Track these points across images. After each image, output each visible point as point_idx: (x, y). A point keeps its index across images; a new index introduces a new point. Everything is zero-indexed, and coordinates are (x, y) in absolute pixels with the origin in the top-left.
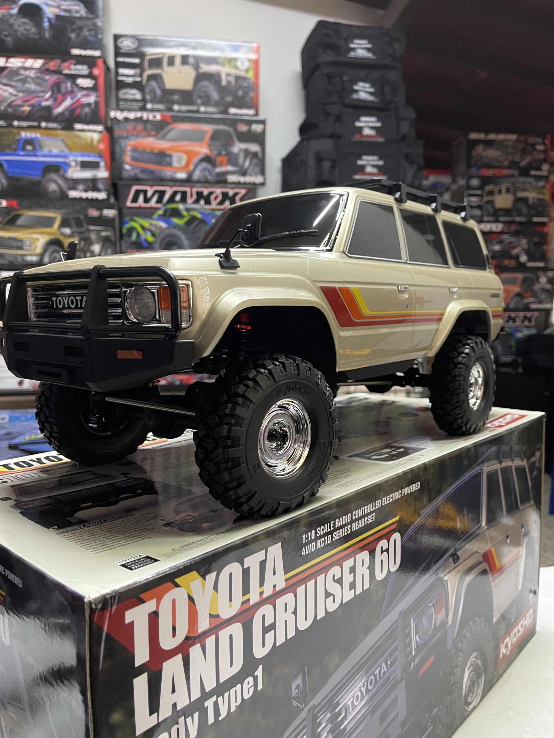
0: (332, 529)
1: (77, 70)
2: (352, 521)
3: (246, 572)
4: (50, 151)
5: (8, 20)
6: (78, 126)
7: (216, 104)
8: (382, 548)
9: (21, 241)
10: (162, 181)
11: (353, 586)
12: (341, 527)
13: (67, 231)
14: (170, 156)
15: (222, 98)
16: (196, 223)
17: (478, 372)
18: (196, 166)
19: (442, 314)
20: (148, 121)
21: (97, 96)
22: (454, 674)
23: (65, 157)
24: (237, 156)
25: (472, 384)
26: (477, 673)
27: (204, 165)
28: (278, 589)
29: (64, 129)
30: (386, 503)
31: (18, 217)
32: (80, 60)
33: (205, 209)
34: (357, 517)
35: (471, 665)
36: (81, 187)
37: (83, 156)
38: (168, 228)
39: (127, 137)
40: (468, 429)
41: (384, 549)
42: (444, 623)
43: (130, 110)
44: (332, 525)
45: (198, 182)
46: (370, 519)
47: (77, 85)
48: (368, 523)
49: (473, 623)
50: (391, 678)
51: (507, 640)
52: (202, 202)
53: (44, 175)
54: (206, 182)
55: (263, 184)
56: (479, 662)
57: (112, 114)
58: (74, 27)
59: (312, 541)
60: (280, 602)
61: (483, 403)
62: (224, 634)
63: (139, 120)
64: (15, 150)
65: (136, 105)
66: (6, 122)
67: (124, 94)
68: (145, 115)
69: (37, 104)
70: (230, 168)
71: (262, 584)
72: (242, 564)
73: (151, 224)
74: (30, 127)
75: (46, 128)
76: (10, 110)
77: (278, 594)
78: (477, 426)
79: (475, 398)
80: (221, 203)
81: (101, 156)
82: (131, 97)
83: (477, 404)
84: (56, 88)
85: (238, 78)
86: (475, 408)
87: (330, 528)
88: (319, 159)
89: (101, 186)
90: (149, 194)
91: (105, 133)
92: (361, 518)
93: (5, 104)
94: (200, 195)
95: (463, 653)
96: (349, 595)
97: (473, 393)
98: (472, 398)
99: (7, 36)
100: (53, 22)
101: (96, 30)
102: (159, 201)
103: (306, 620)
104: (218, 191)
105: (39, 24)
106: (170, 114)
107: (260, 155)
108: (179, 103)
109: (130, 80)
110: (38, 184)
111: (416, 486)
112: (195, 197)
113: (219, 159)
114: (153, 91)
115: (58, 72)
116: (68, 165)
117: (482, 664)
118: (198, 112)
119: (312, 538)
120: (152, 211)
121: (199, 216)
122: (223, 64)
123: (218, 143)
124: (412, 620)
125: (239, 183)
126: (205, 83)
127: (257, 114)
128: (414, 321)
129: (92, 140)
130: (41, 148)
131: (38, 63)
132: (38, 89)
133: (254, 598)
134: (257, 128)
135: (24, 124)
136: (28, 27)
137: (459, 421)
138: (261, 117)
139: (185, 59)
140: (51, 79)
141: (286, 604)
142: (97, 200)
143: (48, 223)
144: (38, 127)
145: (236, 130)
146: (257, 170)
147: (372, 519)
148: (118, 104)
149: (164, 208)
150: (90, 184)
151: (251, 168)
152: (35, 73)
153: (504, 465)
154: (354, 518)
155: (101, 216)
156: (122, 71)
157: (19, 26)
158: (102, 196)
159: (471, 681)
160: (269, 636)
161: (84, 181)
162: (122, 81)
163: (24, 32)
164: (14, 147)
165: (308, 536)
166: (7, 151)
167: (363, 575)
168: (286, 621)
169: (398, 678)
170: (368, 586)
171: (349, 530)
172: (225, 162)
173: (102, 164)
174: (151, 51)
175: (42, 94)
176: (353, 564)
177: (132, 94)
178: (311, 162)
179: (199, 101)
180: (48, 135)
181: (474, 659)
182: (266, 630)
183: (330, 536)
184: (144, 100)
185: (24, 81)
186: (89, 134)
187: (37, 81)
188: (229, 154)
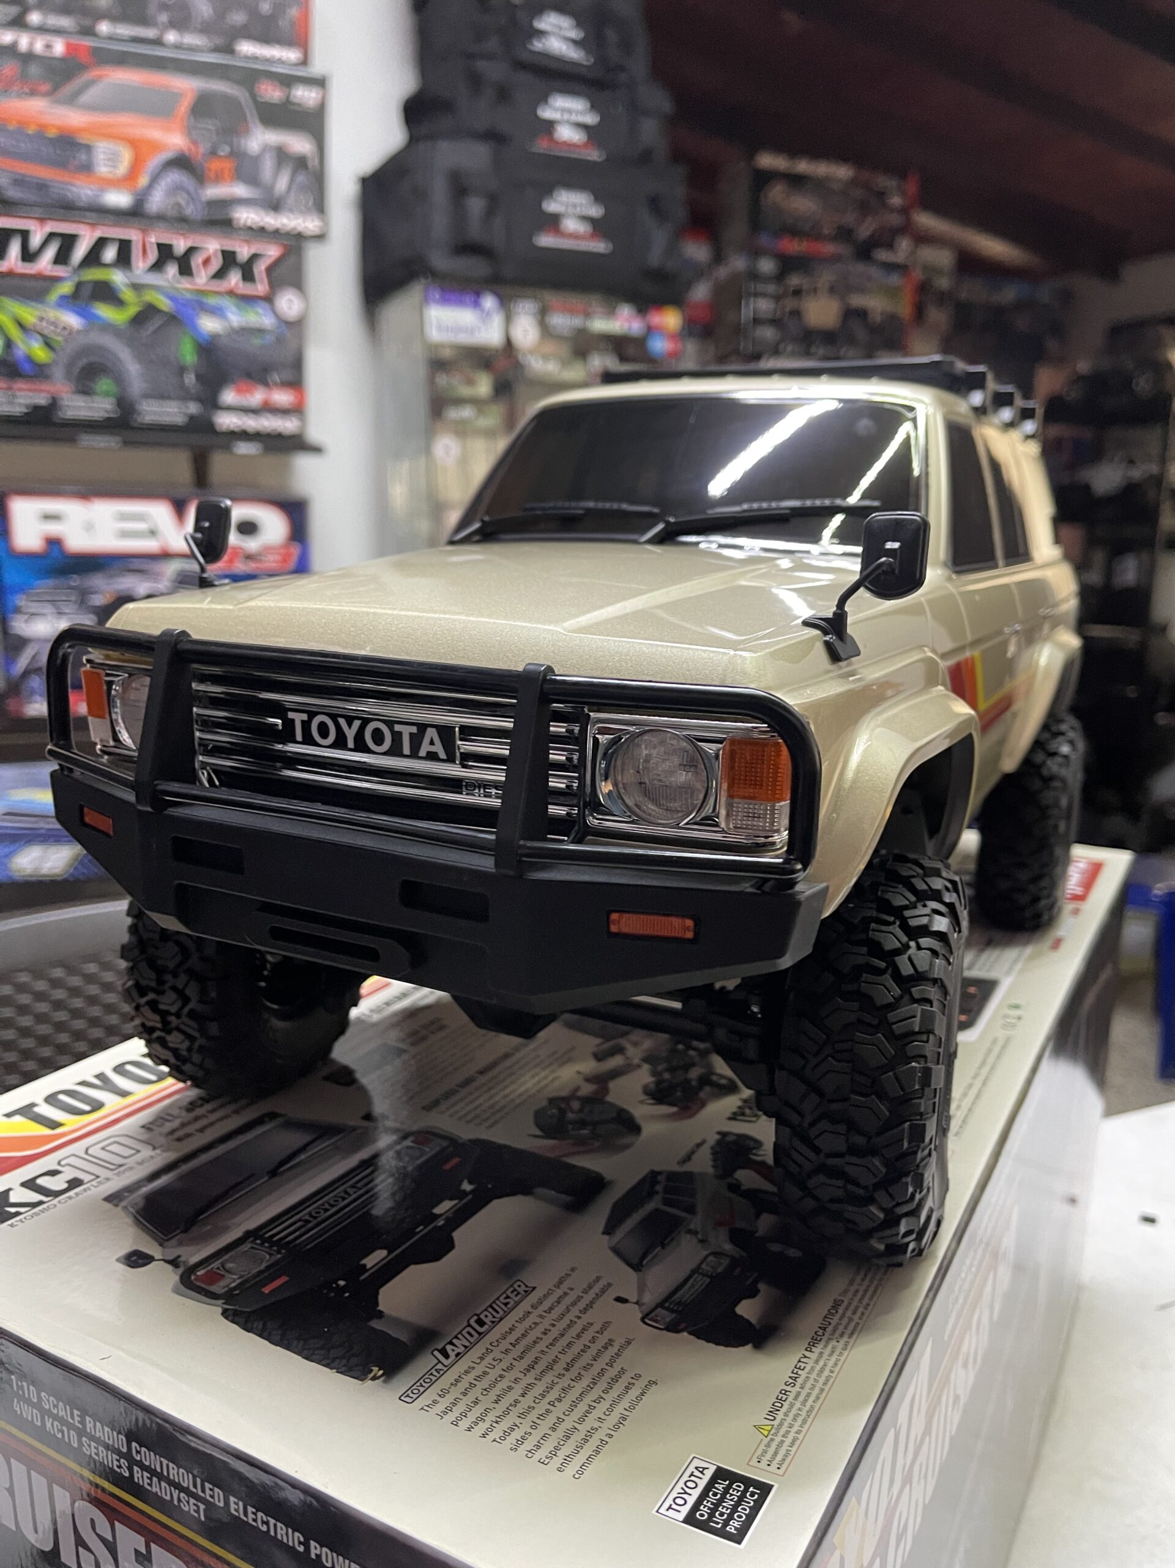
7: (205, 29)
10: (68, 208)
14: (88, 148)
15: (221, 14)
16: (156, 323)
18: (155, 179)
20: (31, 57)
24: (256, 160)
27: (175, 177)
33: (178, 289)
38: (85, 331)
45: (161, 218)
52: (172, 270)
54: (181, 222)
55: (320, 237)
63: (8, 51)
68: (23, 41)
70: (240, 190)
73: (41, 319)
88: (459, 189)
90: (36, 241)
94: (165, 252)
102: (62, 258)
104: (212, 245)
106: (90, 42)
107: (313, 163)
108: (111, 18)
113: (214, 165)
118: (159, 43)
120: (43, 283)
121: (164, 303)
123: (210, 125)
125: (263, 230)
127: (305, 61)
134: (305, 95)
138: (317, 68)
145: (253, 96)
146: (307, 200)
149: (76, 279)
151: (292, 194)
172: (227, 174)
179: (163, 17)
188: (238, 155)
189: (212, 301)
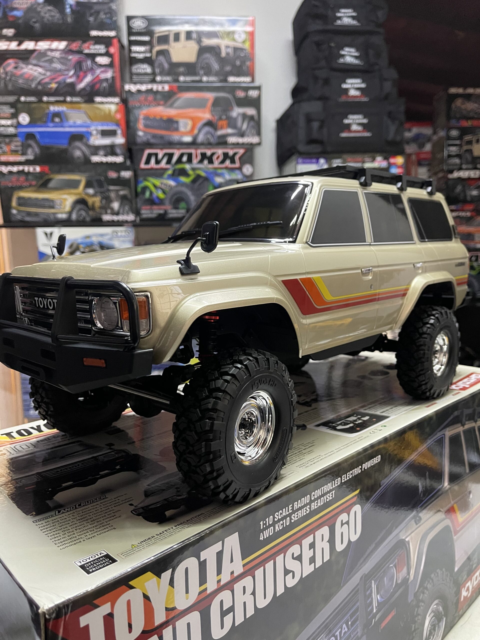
0: (290, 511)
1: (96, 49)
2: (311, 501)
3: (203, 565)
4: (75, 123)
5: (36, 8)
6: (98, 99)
7: (217, 74)
8: (342, 521)
9: (52, 201)
10: (171, 144)
11: (312, 560)
12: (300, 509)
13: (91, 191)
14: (177, 122)
15: (222, 67)
16: (200, 181)
17: (444, 340)
18: (200, 131)
19: (407, 290)
20: (157, 92)
21: (114, 72)
22: (415, 622)
23: (88, 127)
24: (235, 119)
25: (437, 351)
26: (438, 617)
27: (207, 129)
28: (236, 574)
29: (86, 102)
30: (346, 480)
31: (49, 180)
32: (98, 40)
33: (208, 169)
34: (316, 497)
35: (433, 611)
36: (102, 153)
37: (102, 125)
38: (176, 186)
39: (139, 107)
40: (432, 394)
41: (344, 522)
42: (406, 580)
43: (141, 83)
44: (290, 508)
45: (202, 144)
46: (329, 497)
47: (96, 63)
48: (328, 500)
49: (435, 574)
50: (352, 636)
51: (469, 584)
52: (206, 162)
53: (70, 144)
54: (209, 144)
55: (259, 144)
56: (441, 609)
57: (127, 87)
58: (93, 11)
59: (270, 526)
60: (238, 587)
61: (447, 369)
62: (181, 624)
63: (150, 91)
64: (46, 122)
65: (147, 78)
66: (37, 98)
67: (137, 69)
68: (155, 87)
69: (63, 82)
70: (230, 131)
71: (219, 572)
72: (199, 558)
73: (162, 183)
74: (57, 102)
75: (71, 102)
76: (40, 87)
77: (235, 579)
78: (441, 391)
79: (440, 364)
80: (223, 162)
81: (118, 125)
82: (143, 71)
83: (441, 370)
84: (78, 66)
85: (236, 49)
86: (439, 374)
87: (288, 511)
88: (309, 119)
89: (118, 151)
90: (160, 156)
91: (121, 104)
92: (320, 497)
93: (36, 82)
94: (204, 156)
95: (424, 603)
96: (308, 569)
97: (438, 359)
98: (438, 363)
99: (35, 22)
100: (74, 8)
101: (112, 13)
102: (169, 162)
103: (265, 598)
104: (220, 152)
105: (62, 11)
106: (176, 85)
107: (256, 117)
108: (184, 75)
109: (141, 56)
110: (65, 151)
111: (377, 460)
112: (199, 157)
113: (220, 123)
114: (161, 65)
115: (80, 52)
116: (90, 134)
117: (443, 609)
118: (200, 81)
119: (270, 523)
120: (162, 171)
121: (203, 174)
122: (222, 38)
123: (219, 109)
124: (373, 582)
125: (238, 144)
126: (207, 55)
127: (253, 81)
128: (379, 299)
129: (110, 111)
130: (67, 120)
131: (62, 45)
132: (63, 67)
133: (211, 586)
134: (253, 94)
135: (52, 99)
136: (53, 14)
137: (424, 387)
138: (256, 84)
139: (189, 35)
140: (73, 58)
141: (244, 587)
142: (115, 163)
143: (74, 185)
144: (64, 102)
145: (234, 96)
146: (254, 131)
147: (332, 497)
148: (131, 78)
149: (173, 168)
150: (109, 150)
151: (248, 131)
152: (60, 54)
153: (467, 427)
154: (312, 499)
155: (119, 177)
156: (134, 48)
157: (46, 13)
158: (119, 159)
159: (432, 626)
160: (228, 619)
161: (104, 147)
162: (135, 58)
163: (50, 18)
164: (44, 119)
165: (266, 521)
166: (39, 123)
167: (323, 549)
168: (245, 603)
169: (359, 634)
170: (329, 558)
171: (309, 510)
172: (225, 126)
173: (119, 132)
174: (160, 30)
175: (66, 72)
176: (312, 541)
177: (144, 69)
178: (302, 122)
179: (202, 72)
180: (73, 108)
181: (435, 606)
182: (224, 614)
183: (288, 518)
184: (154, 74)
185: (51, 61)
186: (107, 106)
187: (62, 61)
188: (229, 118)
189: (219, 171)
